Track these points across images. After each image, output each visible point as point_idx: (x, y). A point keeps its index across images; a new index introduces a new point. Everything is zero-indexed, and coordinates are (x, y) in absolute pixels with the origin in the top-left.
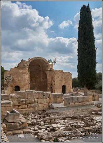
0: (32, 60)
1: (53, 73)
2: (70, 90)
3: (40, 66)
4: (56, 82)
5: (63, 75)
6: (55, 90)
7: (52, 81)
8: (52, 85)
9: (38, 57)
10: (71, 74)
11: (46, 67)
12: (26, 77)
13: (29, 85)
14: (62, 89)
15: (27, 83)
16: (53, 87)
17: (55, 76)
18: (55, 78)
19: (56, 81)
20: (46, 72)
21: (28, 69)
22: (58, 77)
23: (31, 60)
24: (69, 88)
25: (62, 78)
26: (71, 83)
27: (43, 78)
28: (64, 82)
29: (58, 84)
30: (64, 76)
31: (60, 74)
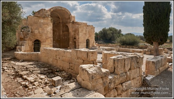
0: (54, 9)
1: (77, 26)
2: (93, 44)
3: (60, 17)
4: (80, 36)
5: (87, 28)
6: (79, 44)
7: (74, 34)
8: (75, 38)
9: (60, 7)
10: (94, 28)
11: (68, 19)
12: (48, 29)
13: (52, 39)
14: (86, 44)
15: (50, 36)
16: (76, 41)
17: (79, 29)
18: (80, 31)
19: (80, 34)
20: (67, 24)
21: (51, 19)
22: (82, 30)
23: (52, 10)
24: (92, 42)
25: (86, 31)
26: (93, 36)
27: (63, 31)
28: (88, 35)
29: (82, 37)
30: (87, 30)
31: (85, 27)
